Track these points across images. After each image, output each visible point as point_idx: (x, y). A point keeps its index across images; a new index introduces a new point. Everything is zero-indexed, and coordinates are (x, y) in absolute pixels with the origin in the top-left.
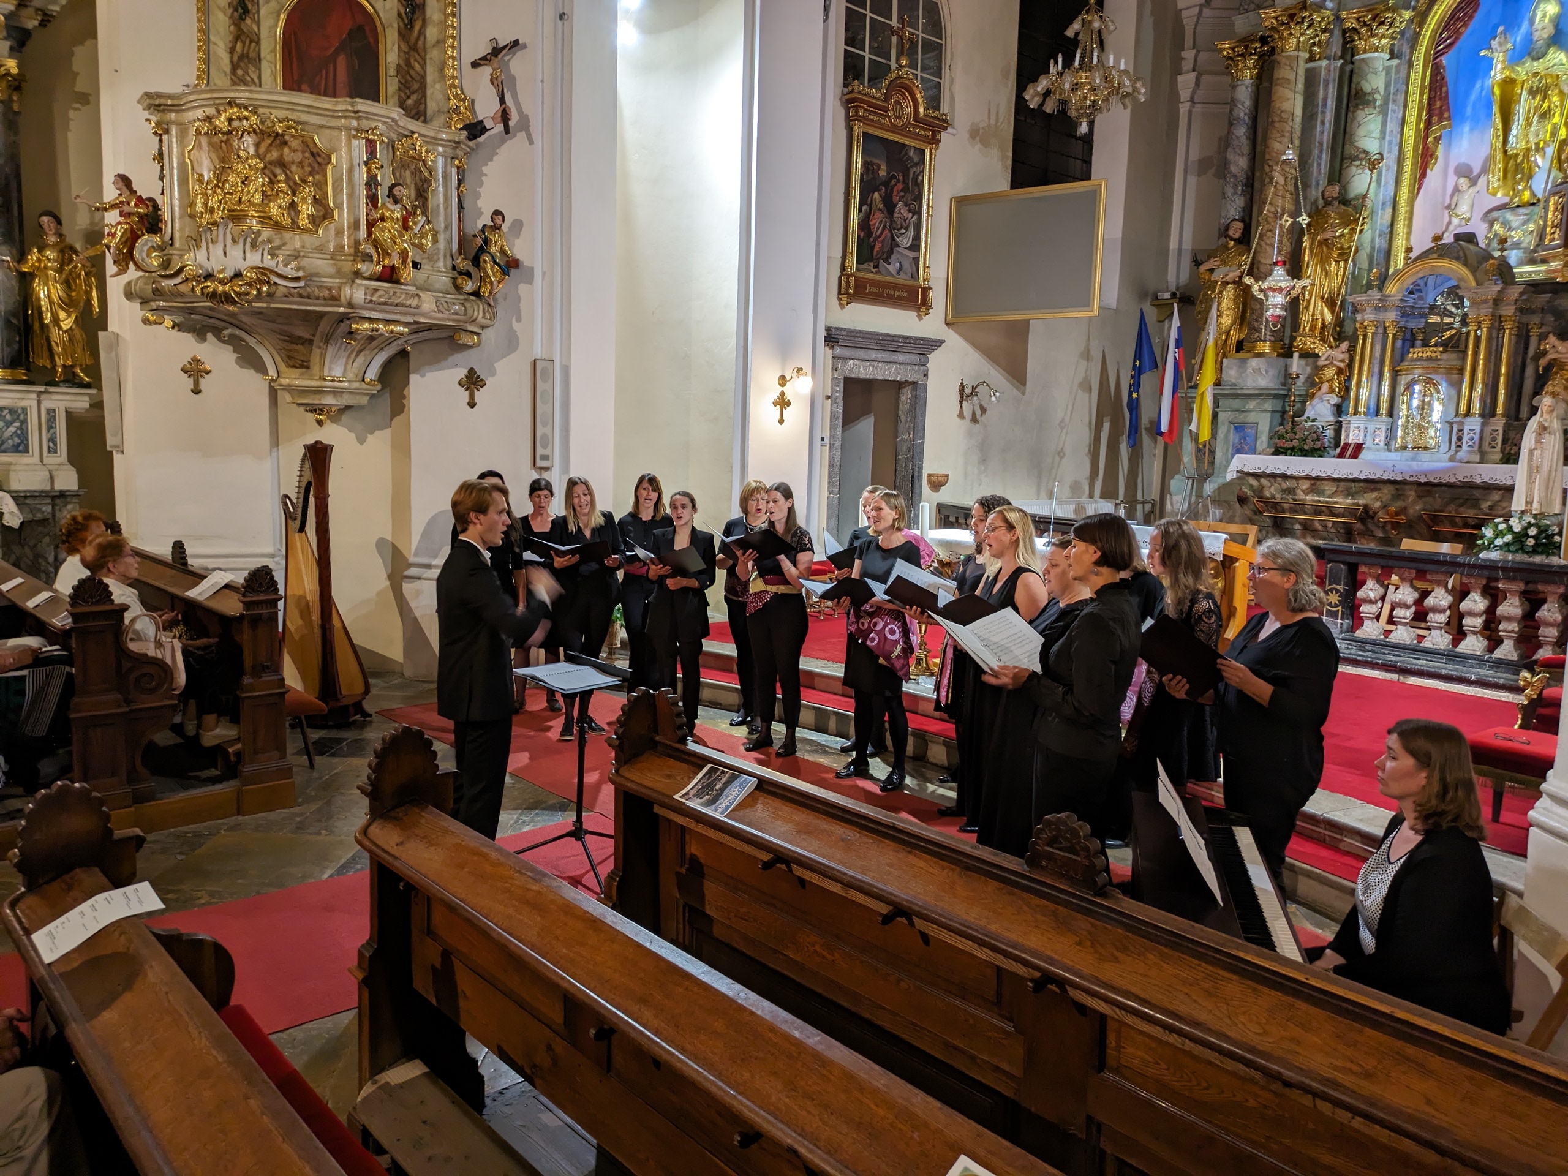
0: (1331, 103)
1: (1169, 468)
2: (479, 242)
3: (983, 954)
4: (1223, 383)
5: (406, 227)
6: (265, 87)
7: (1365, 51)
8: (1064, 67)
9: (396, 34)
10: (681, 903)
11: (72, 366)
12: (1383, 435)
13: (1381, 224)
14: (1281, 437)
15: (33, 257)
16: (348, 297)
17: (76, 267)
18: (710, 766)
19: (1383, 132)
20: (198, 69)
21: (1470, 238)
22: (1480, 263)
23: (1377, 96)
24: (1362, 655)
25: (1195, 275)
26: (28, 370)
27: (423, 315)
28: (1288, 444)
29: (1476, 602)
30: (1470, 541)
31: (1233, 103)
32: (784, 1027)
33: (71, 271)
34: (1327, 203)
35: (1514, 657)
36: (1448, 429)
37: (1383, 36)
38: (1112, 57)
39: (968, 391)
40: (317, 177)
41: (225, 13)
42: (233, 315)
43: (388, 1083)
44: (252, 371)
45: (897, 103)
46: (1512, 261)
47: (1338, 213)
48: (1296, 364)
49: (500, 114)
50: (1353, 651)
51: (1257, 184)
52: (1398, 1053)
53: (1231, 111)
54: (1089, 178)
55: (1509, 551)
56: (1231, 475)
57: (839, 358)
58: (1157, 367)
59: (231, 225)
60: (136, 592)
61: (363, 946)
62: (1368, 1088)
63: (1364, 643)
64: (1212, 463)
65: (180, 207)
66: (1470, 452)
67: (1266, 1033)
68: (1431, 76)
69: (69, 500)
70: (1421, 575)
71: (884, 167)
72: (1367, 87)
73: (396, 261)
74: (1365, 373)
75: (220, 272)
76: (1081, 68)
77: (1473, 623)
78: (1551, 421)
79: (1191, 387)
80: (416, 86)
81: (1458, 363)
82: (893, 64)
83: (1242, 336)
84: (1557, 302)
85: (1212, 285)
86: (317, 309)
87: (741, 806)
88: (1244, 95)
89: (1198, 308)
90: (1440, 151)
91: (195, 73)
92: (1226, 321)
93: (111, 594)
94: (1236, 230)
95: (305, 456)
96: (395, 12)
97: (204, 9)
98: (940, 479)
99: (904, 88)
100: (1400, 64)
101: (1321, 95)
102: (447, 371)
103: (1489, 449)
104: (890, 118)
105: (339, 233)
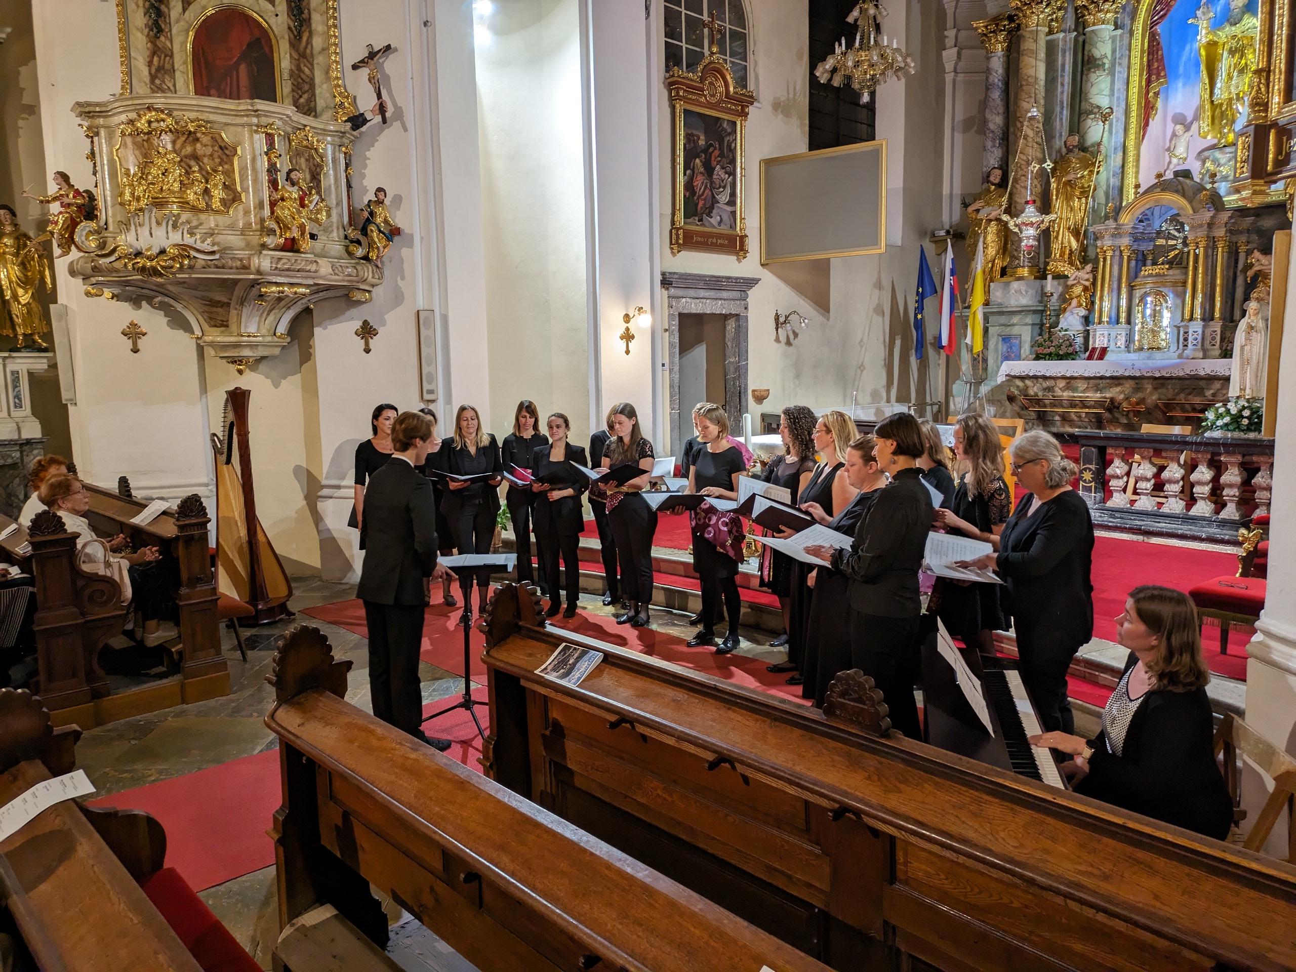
0: (1068, 68)
1: (951, 374)
2: (366, 214)
3: (791, 790)
4: (991, 303)
5: (303, 205)
6: (179, 94)
7: (1094, 24)
8: (847, 48)
9: (288, 45)
10: (547, 760)
12: (1124, 339)
13: (1115, 167)
14: (1040, 345)
16: (257, 265)
17: (30, 251)
18: (564, 644)
19: (1112, 90)
20: (123, 81)
21: (1187, 174)
22: (1195, 194)
23: (1105, 61)
24: (1117, 522)
25: (964, 215)
27: (321, 278)
28: (1047, 351)
29: (1203, 473)
30: (1197, 423)
31: (988, 71)
32: (618, 864)
33: (26, 255)
34: (1069, 151)
35: (1236, 517)
36: (1176, 332)
37: (1108, 11)
38: (885, 38)
39: (782, 319)
40: (226, 166)
41: (142, 33)
42: (160, 285)
43: (303, 925)
44: (181, 331)
45: (711, 84)
46: (1222, 192)
47: (1078, 159)
48: (1050, 284)
49: (378, 107)
50: (1105, 519)
51: (1011, 138)
52: (1130, 857)
53: (987, 78)
54: (874, 139)
55: (1228, 430)
56: (1001, 379)
57: (673, 297)
58: (936, 292)
59: (155, 210)
60: (87, 521)
61: (277, 812)
62: (1107, 888)
63: (1113, 511)
64: (985, 369)
65: (111, 197)
66: (1195, 350)
67: (1022, 845)
68: (1149, 42)
69: (34, 446)
70: (1158, 453)
71: (702, 137)
72: (1097, 53)
73: (296, 234)
74: (1106, 289)
75: (147, 250)
76: (861, 48)
77: (1202, 490)
78: (1257, 322)
79: (966, 308)
80: (306, 87)
81: (1181, 277)
82: (706, 52)
83: (1005, 264)
84: (1259, 224)
85: (979, 223)
86: (231, 277)
87: (590, 677)
88: (997, 64)
89: (968, 242)
90: (1159, 104)
91: (120, 84)
92: (992, 251)
93: (64, 524)
94: (996, 176)
95: (227, 400)
96: (286, 26)
97: (124, 30)
98: (762, 393)
99: (716, 71)
100: (1123, 33)
101: (1060, 62)
102: (345, 324)
103: (1209, 347)
104: (705, 96)
105: (247, 212)
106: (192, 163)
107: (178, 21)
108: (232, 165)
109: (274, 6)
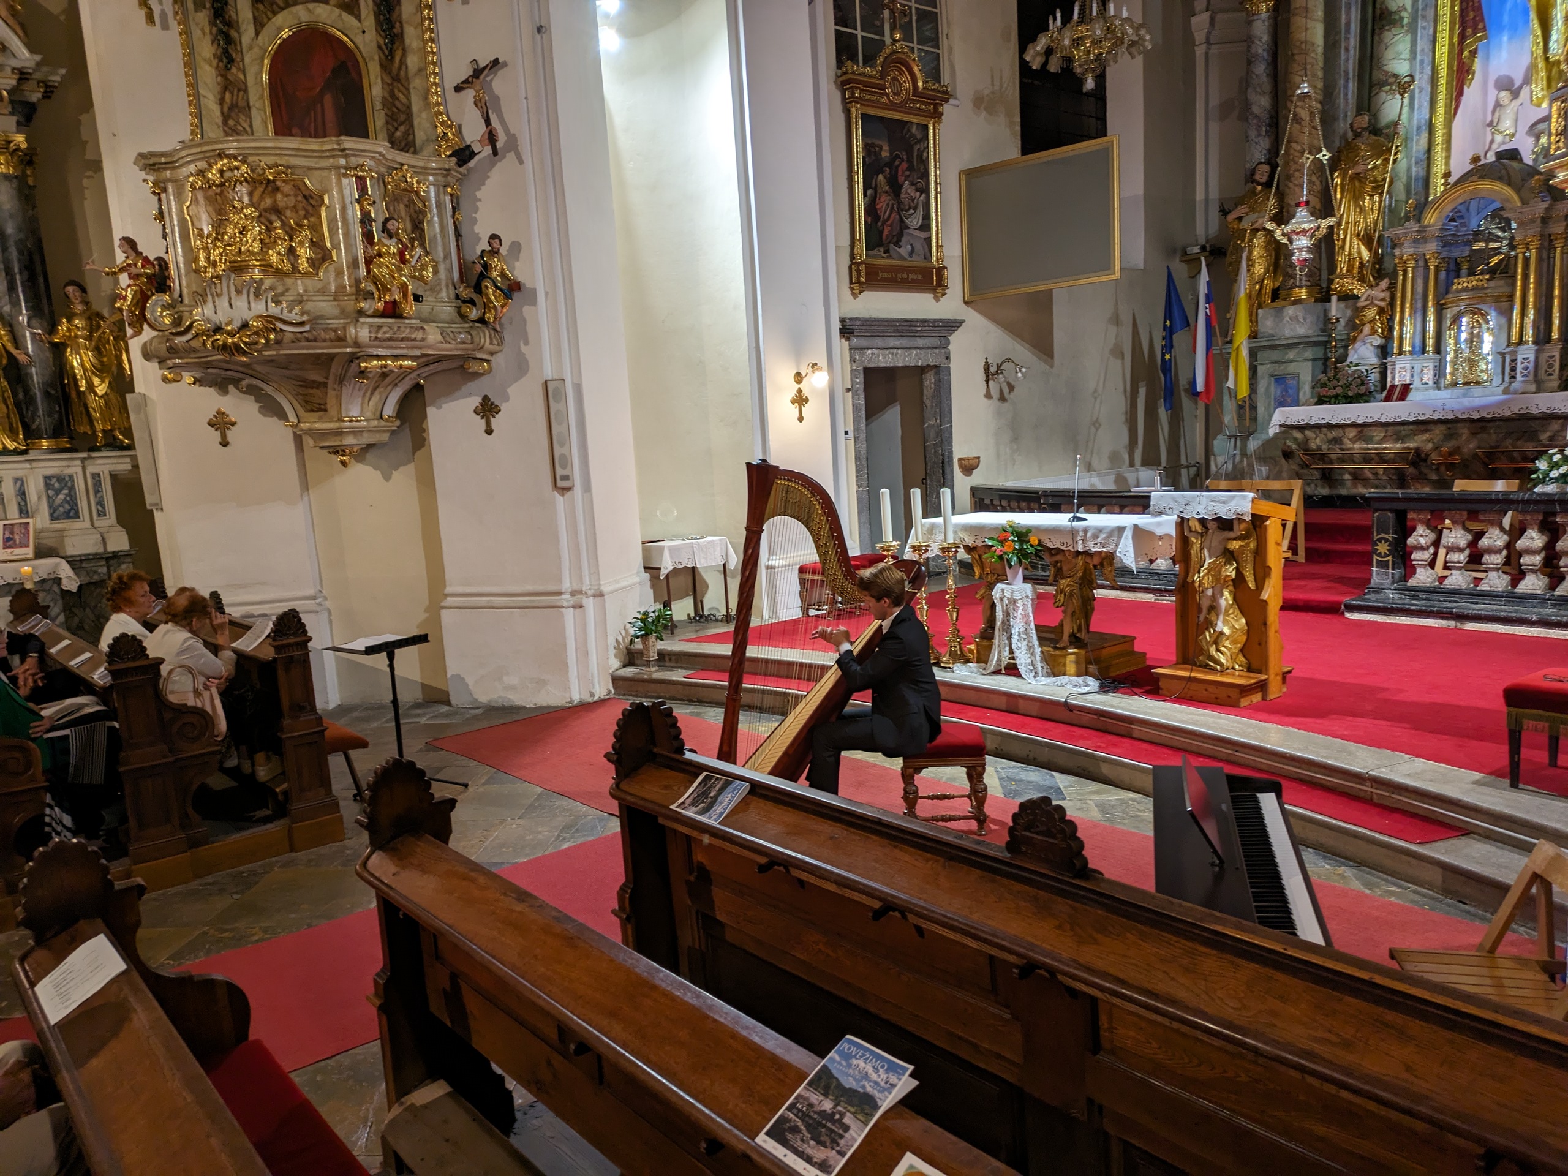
0: (1355, 28)
1: (1212, 428)
2: (479, 268)
4: (1260, 335)
5: (403, 261)
6: (257, 136)
8: (1063, 23)
9: (378, 67)
10: (694, 910)
11: (111, 430)
12: (1432, 372)
13: (1418, 151)
14: (1324, 385)
15: (64, 327)
16: (353, 336)
17: (104, 333)
18: (705, 773)
19: (1413, 52)
20: (192, 124)
21: (1513, 155)
22: (1524, 180)
23: (1404, 14)
24: (1421, 604)
25: (1224, 226)
26: (71, 438)
27: (429, 347)
28: (1332, 392)
29: (1533, 539)
30: (1524, 474)
31: (1249, 40)
34: (1357, 135)
36: (1500, 360)
38: (1113, 6)
39: (993, 370)
40: (312, 219)
41: (211, 66)
42: (246, 365)
43: (413, 1104)
44: (275, 419)
45: (894, 79)
47: (1368, 144)
48: (1335, 308)
49: (486, 136)
50: (1407, 601)
51: (1281, 123)
52: (1378, 1020)
53: (1249, 47)
54: (1105, 135)
56: (1273, 430)
57: (856, 349)
58: (1188, 325)
59: (233, 276)
61: (378, 974)
62: (1347, 1058)
63: (1418, 591)
64: (1254, 419)
65: (185, 264)
66: (1524, 382)
67: (1243, 1007)
69: (122, 559)
70: (1473, 515)
71: (886, 147)
72: (1393, 6)
73: (397, 296)
74: (1407, 311)
75: (228, 324)
76: (1081, 22)
77: (1532, 561)
79: (1227, 343)
80: (403, 117)
81: (1507, 290)
82: (888, 40)
83: (1277, 284)
86: (325, 351)
87: (735, 811)
88: (1261, 31)
89: (1228, 259)
90: (1477, 65)
91: (189, 128)
92: (1259, 269)
96: (374, 44)
97: (190, 63)
98: (971, 462)
99: (900, 63)
101: (1343, 21)
102: (462, 401)
103: (1545, 377)
104: (888, 95)
105: (339, 273)
106: (273, 217)
107: (250, 48)
108: (319, 217)
109: (360, 21)
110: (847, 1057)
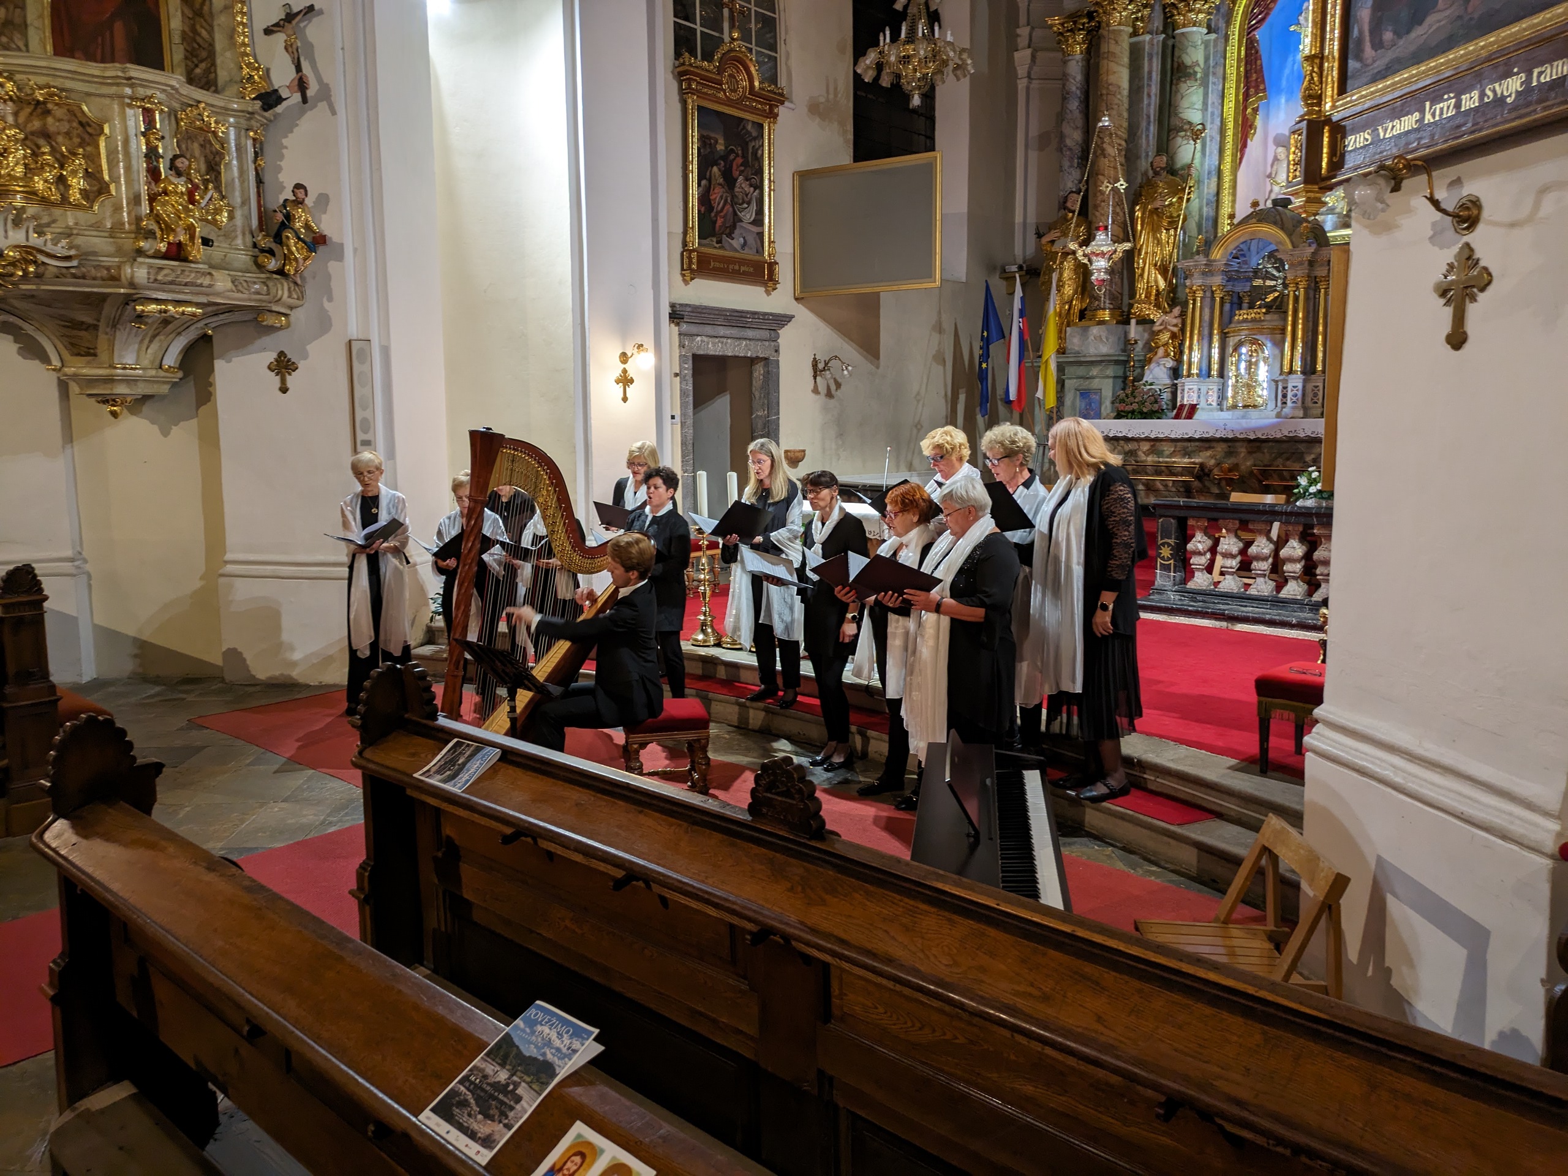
0: (1156, 76)
2: (280, 217)
3: (712, 912)
4: (1067, 351)
5: (192, 201)
6: (30, 53)
7: (1184, 26)
8: (892, 40)
10: (440, 890)
12: (1215, 396)
13: (1208, 193)
14: (1122, 401)
16: (129, 276)
18: (456, 740)
19: (1205, 103)
21: (1287, 204)
22: (1295, 227)
23: (1197, 69)
24: (1198, 606)
27: (218, 294)
28: (1129, 408)
29: (1295, 548)
30: (1289, 490)
31: (1064, 77)
34: (1156, 173)
36: (1274, 387)
37: (1200, 11)
39: (820, 366)
40: (89, 149)
42: (2, 300)
43: (88, 1110)
44: (37, 362)
45: (731, 76)
46: (1328, 227)
48: (1134, 330)
49: (296, 82)
50: (1172, 601)
51: (1091, 156)
52: (1076, 973)
53: (1064, 85)
54: (932, 150)
55: (1323, 498)
57: (685, 335)
58: (1004, 337)
61: (52, 961)
62: (1045, 1011)
63: (1195, 593)
66: (1293, 408)
67: (955, 963)
68: (1246, 50)
70: (1244, 525)
71: (721, 141)
72: (1188, 60)
73: (182, 238)
74: (1196, 337)
76: (908, 40)
77: (1293, 569)
79: (1037, 357)
80: (204, 54)
81: (1279, 324)
82: (727, 38)
86: (95, 290)
87: (480, 780)
88: (1075, 70)
89: (1042, 279)
90: (1259, 122)
92: (1068, 290)
98: (797, 454)
99: (737, 61)
100: (1217, 38)
101: (1146, 69)
102: (254, 356)
103: (1310, 405)
104: (724, 91)
105: (118, 208)
106: (41, 142)
108: (97, 147)
110: (532, 1024)
